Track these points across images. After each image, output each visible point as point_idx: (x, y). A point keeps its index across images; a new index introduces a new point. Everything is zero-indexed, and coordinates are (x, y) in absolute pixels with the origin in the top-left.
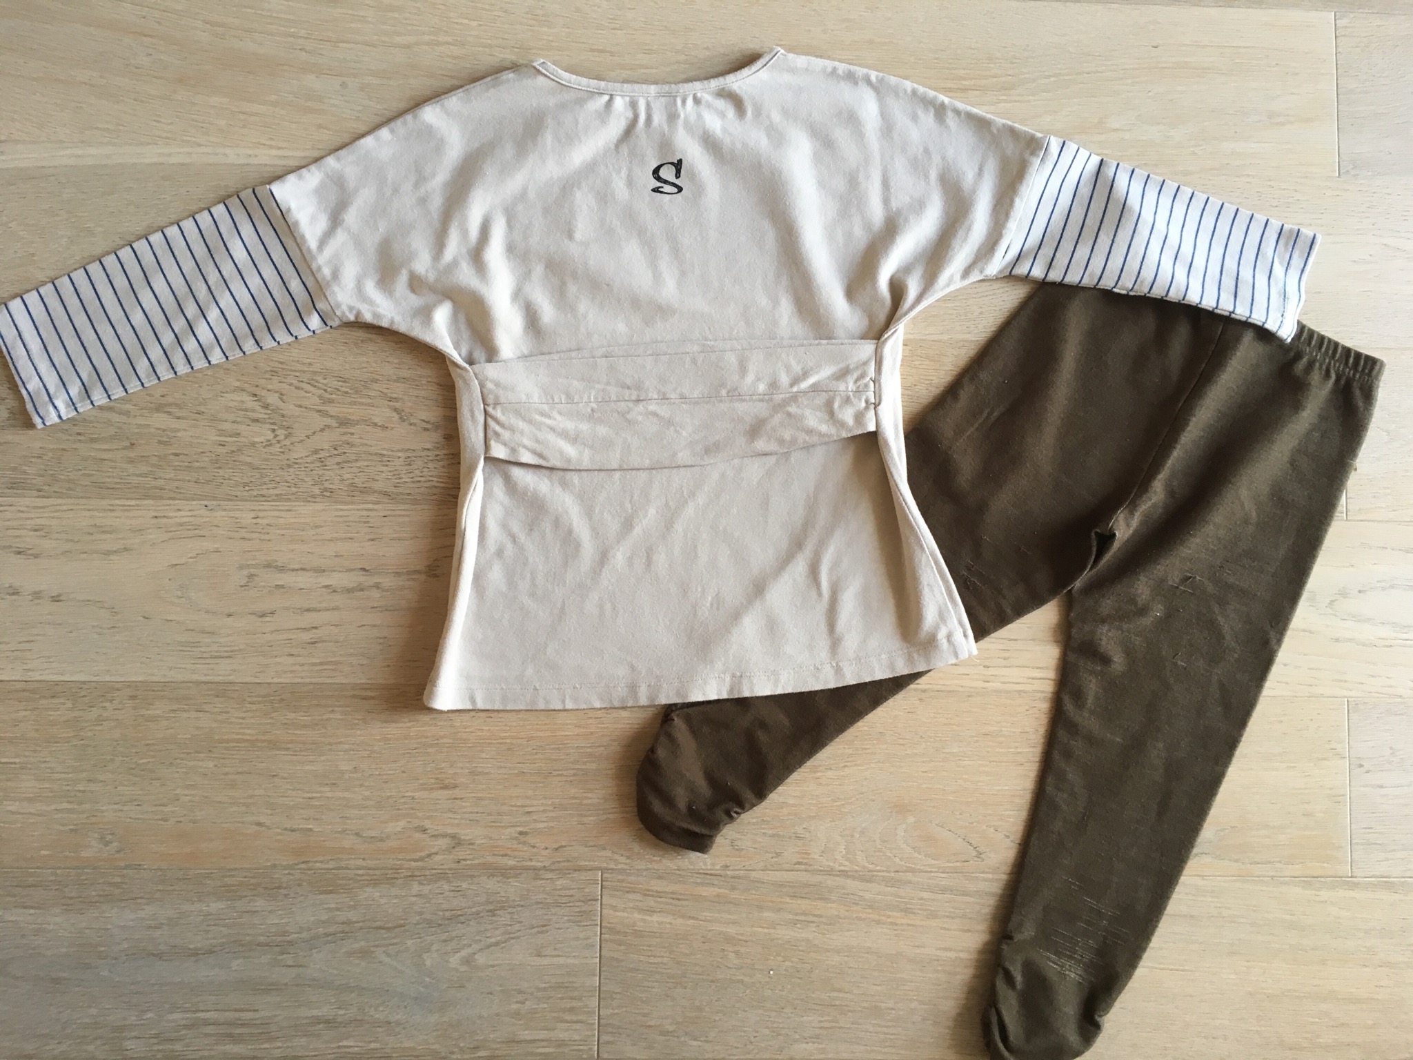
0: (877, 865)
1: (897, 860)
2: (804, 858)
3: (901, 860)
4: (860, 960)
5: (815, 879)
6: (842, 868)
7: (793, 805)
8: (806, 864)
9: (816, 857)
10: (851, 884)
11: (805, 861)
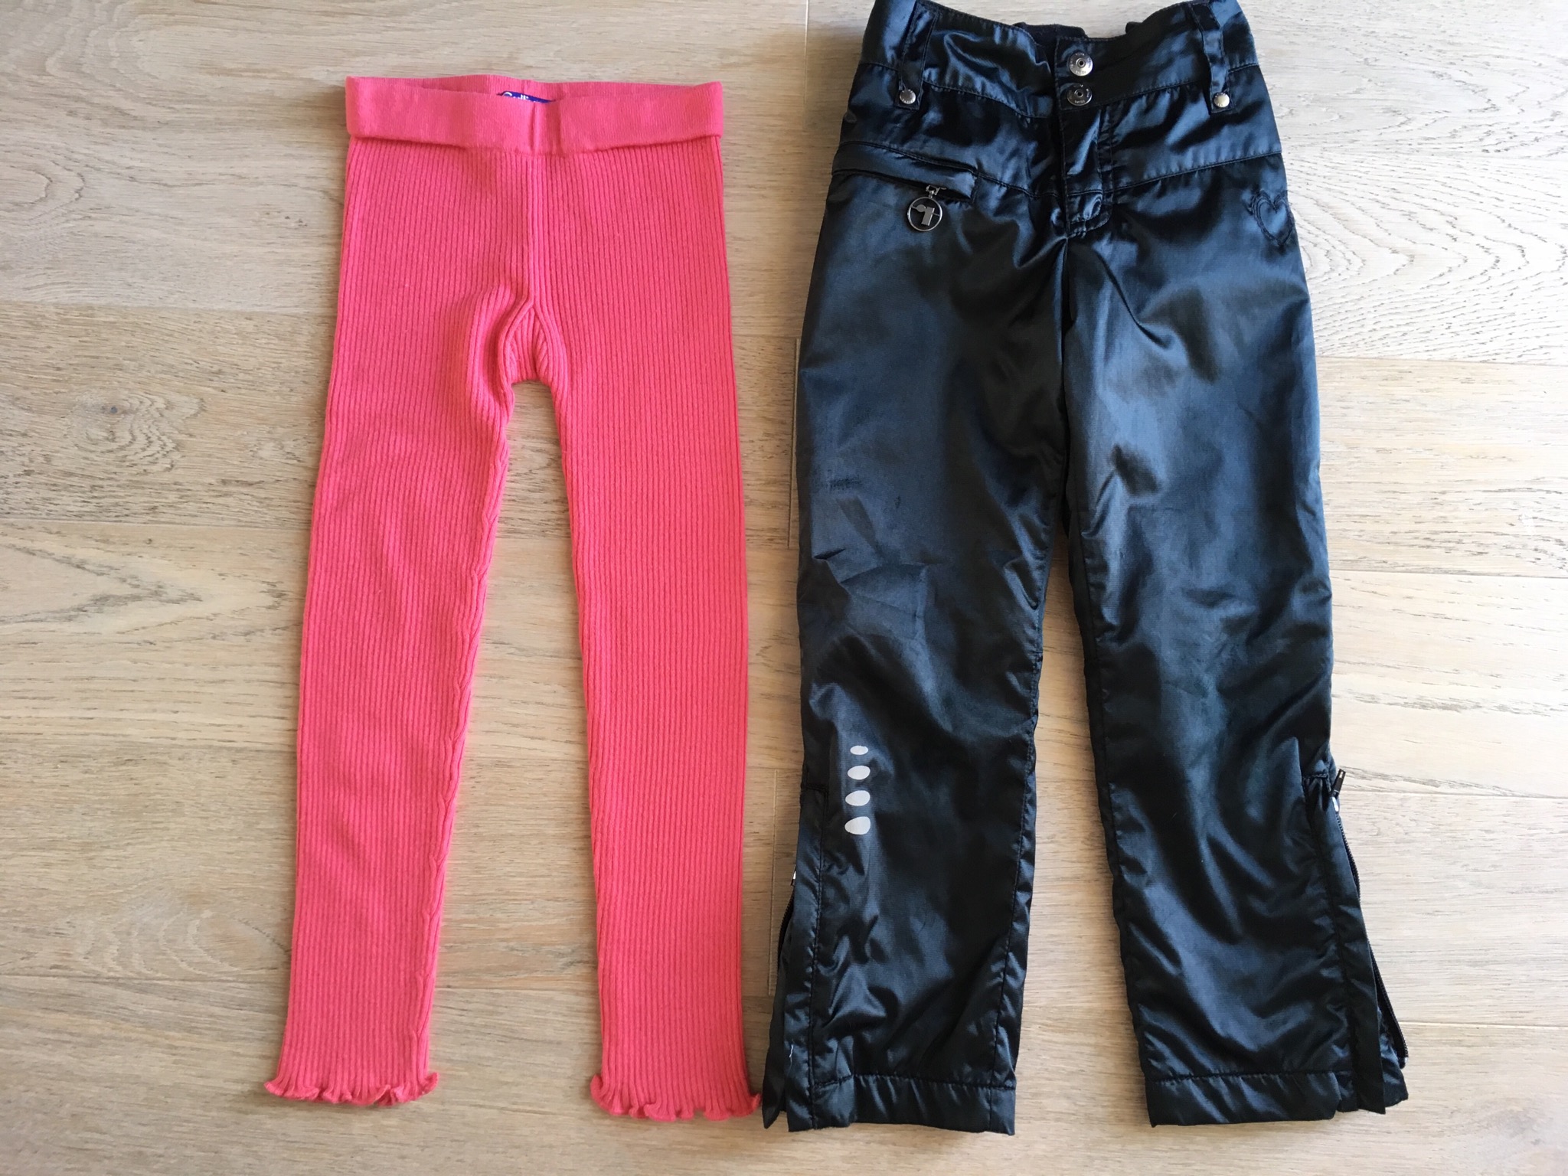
0: (157, 971)
1: (184, 965)
2: (62, 961)
3: (190, 964)
4: (124, 1092)
5: (76, 988)
6: (112, 974)
7: (56, 893)
8: (66, 968)
9: (81, 959)
10: (124, 996)
11: (65, 964)
